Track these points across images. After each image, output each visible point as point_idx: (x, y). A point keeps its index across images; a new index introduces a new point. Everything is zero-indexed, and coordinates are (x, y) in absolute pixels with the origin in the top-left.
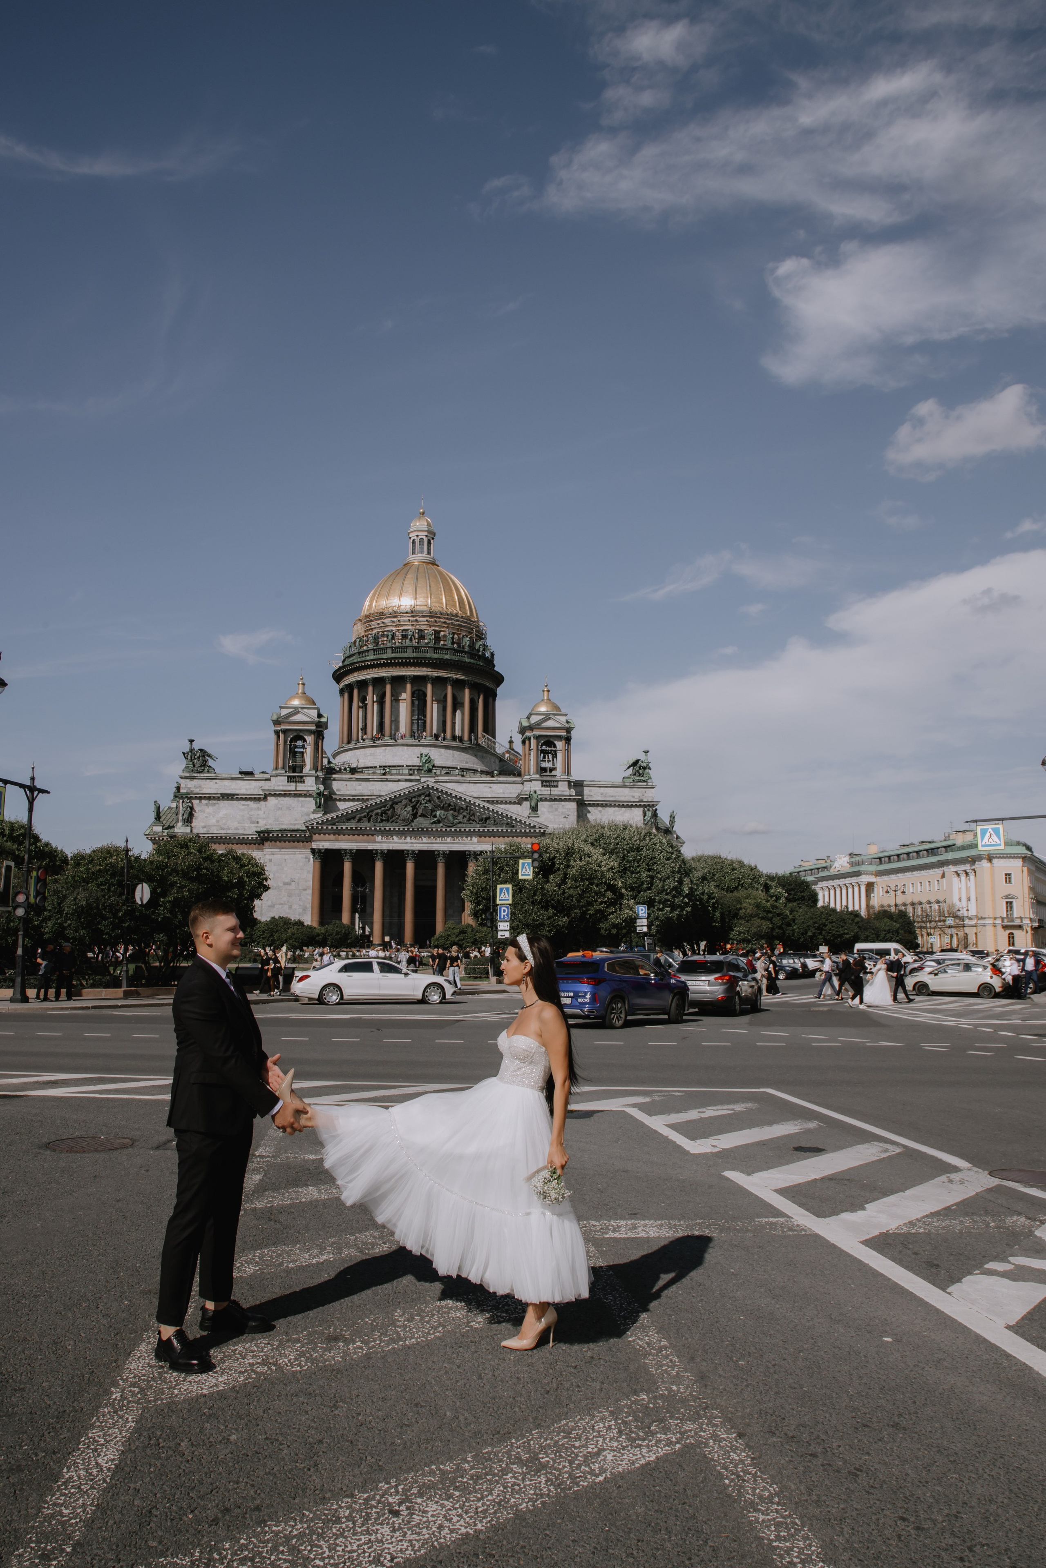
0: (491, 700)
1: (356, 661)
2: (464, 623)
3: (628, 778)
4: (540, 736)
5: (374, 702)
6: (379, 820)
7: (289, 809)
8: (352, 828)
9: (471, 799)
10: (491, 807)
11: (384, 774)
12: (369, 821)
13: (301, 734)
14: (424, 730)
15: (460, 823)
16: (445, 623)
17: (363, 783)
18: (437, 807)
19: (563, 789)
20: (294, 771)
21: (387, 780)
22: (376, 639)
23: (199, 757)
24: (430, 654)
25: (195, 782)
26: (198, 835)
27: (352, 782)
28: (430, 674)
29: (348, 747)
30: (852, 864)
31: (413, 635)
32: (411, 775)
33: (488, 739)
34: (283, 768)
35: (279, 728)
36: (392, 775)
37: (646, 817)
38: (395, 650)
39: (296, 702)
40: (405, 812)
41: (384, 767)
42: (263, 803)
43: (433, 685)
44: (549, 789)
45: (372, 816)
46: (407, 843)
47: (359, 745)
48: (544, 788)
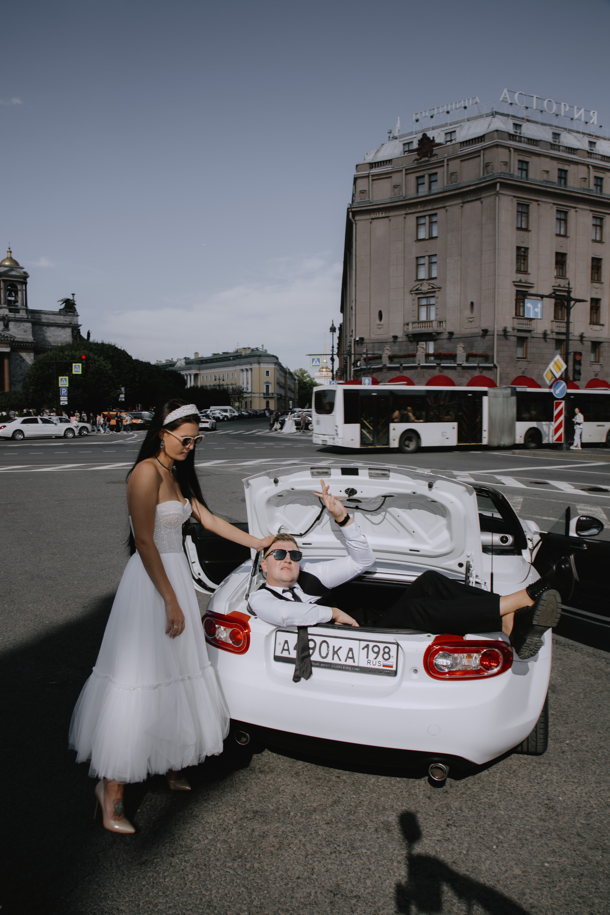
3: (62, 309)
4: (7, 280)
19: (22, 314)
37: (73, 334)
44: (13, 314)
48: (10, 313)
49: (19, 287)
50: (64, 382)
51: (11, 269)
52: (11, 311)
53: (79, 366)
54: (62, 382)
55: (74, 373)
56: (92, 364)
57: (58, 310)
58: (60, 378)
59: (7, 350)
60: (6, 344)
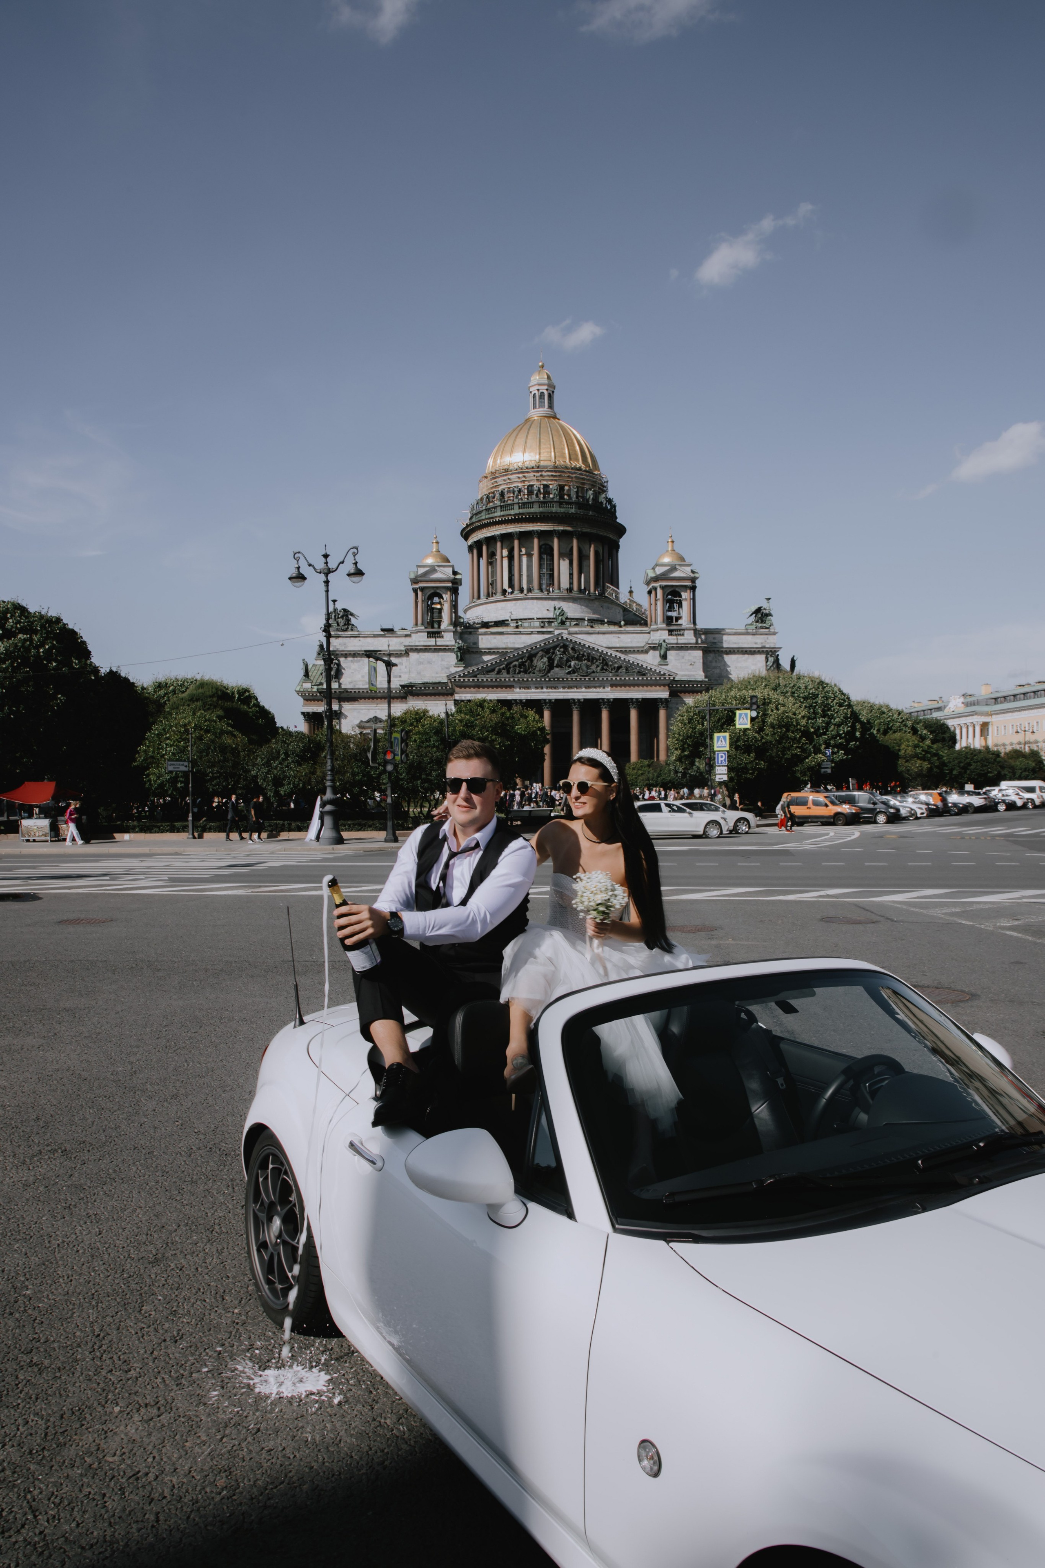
0: (615, 552)
1: (484, 517)
2: (587, 476)
3: (751, 624)
4: (666, 586)
5: (502, 557)
6: (517, 671)
7: (429, 663)
8: (492, 680)
9: (604, 649)
10: (623, 657)
11: (517, 627)
12: (508, 673)
13: (438, 591)
14: (552, 583)
15: (593, 672)
16: (569, 476)
17: (498, 637)
18: (573, 658)
19: (689, 637)
20: (433, 627)
21: (520, 633)
22: (502, 494)
23: (342, 617)
24: (555, 509)
25: (340, 640)
26: (346, 691)
27: (487, 636)
28: (556, 528)
29: (479, 602)
30: (967, 705)
31: (539, 490)
32: (542, 627)
33: (614, 590)
34: (423, 624)
35: (417, 586)
36: (524, 628)
37: (768, 663)
38: (524, 505)
39: (430, 561)
40: (541, 663)
41: (517, 620)
42: (404, 660)
43: (559, 538)
44: (675, 637)
45: (510, 668)
46: (544, 692)
47: (491, 599)
48: (671, 637)
49: (685, 595)
50: (721, 742)
51: (674, 568)
52: (671, 632)
53: (746, 715)
54: (720, 742)
55: (738, 726)
56: (772, 711)
57: (743, 627)
58: (716, 735)
59: (664, 694)
60: (664, 685)
